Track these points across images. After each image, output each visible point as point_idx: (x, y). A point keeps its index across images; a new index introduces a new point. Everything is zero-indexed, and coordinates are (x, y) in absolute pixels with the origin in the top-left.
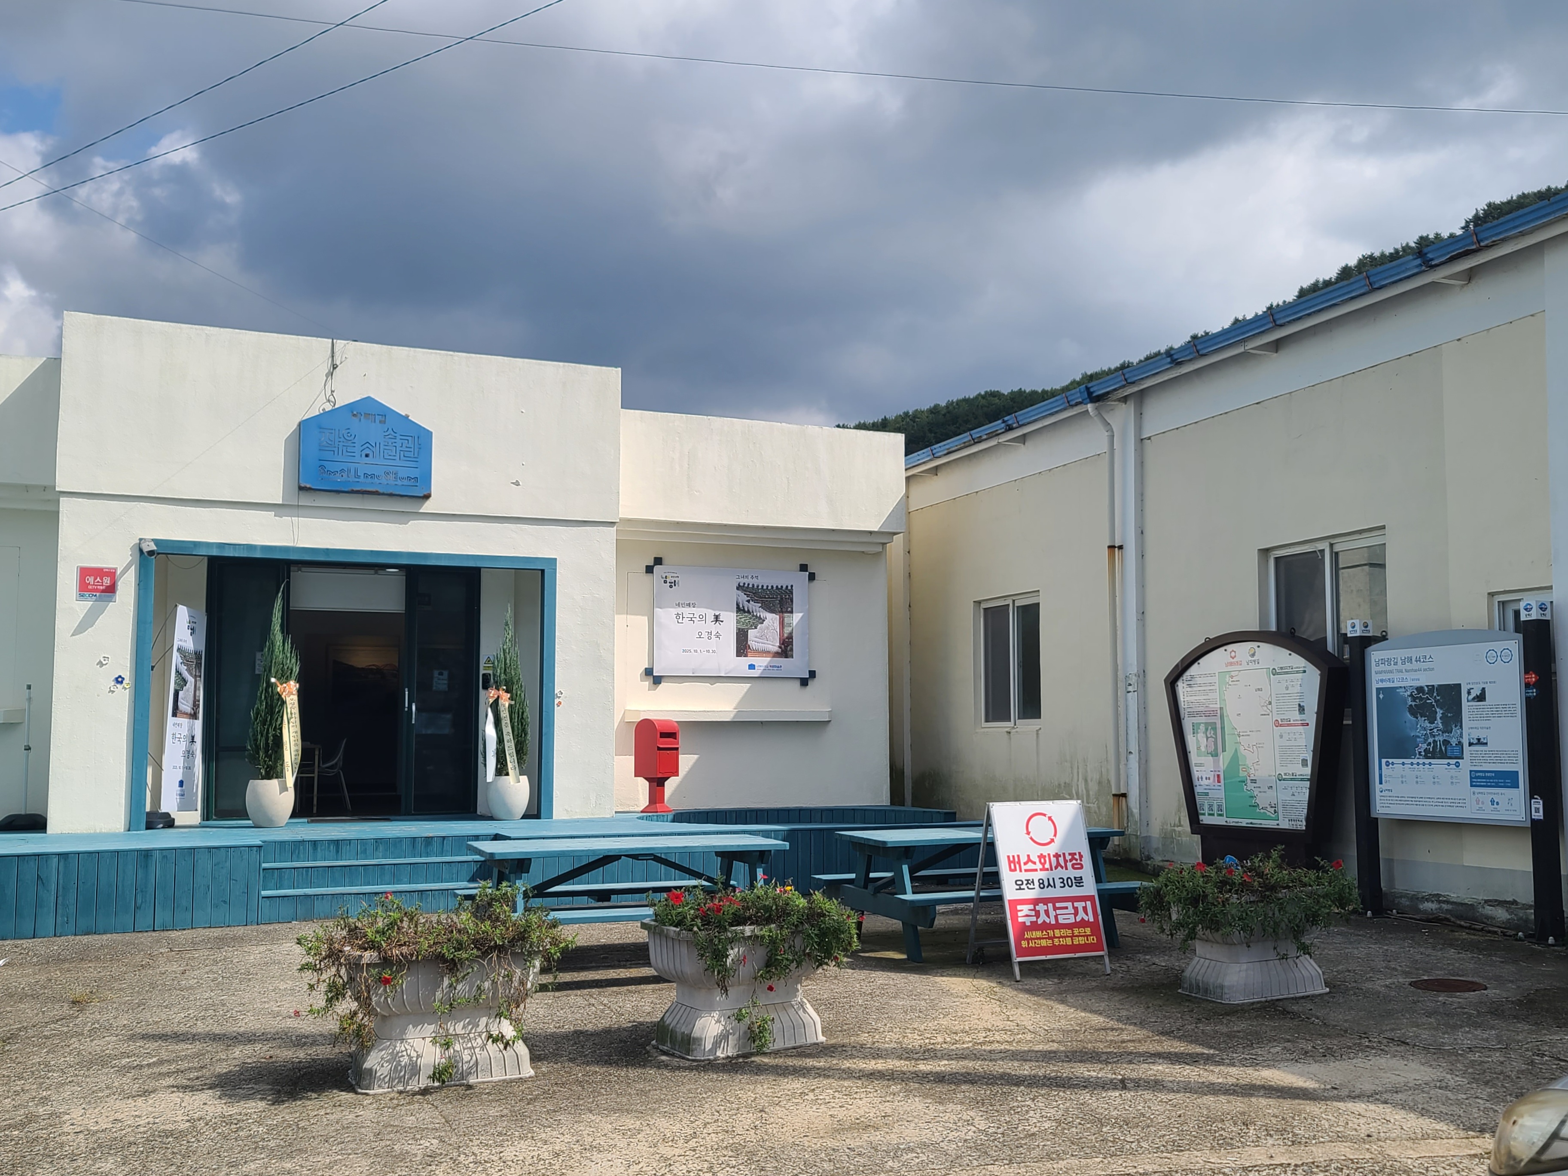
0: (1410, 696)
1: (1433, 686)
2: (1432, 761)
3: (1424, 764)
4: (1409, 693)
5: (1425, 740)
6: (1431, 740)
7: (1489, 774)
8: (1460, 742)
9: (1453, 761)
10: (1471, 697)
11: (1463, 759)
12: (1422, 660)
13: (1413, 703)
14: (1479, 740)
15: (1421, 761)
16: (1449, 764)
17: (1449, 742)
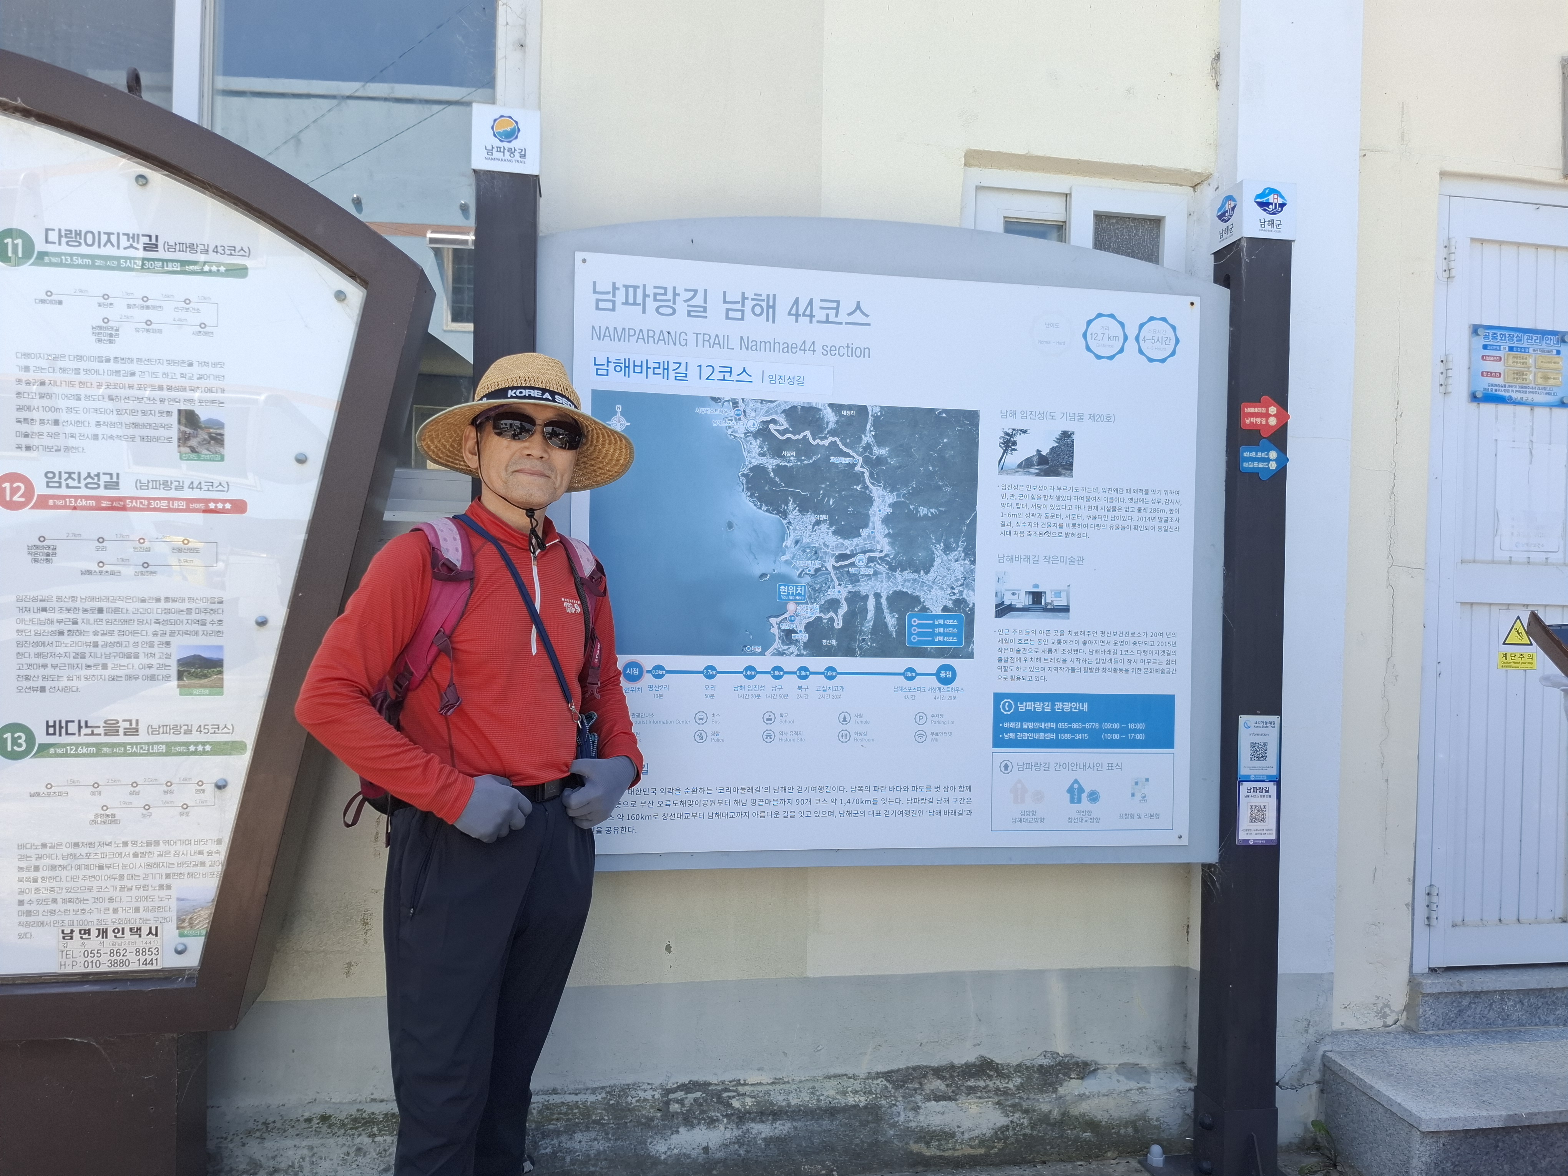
0: (756, 435)
1: (862, 410)
2: (840, 663)
3: (803, 673)
4: (753, 424)
5: (814, 593)
6: (839, 591)
7: (1067, 707)
8: (960, 603)
9: (932, 664)
10: (1014, 459)
11: (970, 656)
12: (820, 315)
13: (770, 463)
14: (1037, 597)
15: (791, 663)
16: (910, 674)
17: (916, 600)
